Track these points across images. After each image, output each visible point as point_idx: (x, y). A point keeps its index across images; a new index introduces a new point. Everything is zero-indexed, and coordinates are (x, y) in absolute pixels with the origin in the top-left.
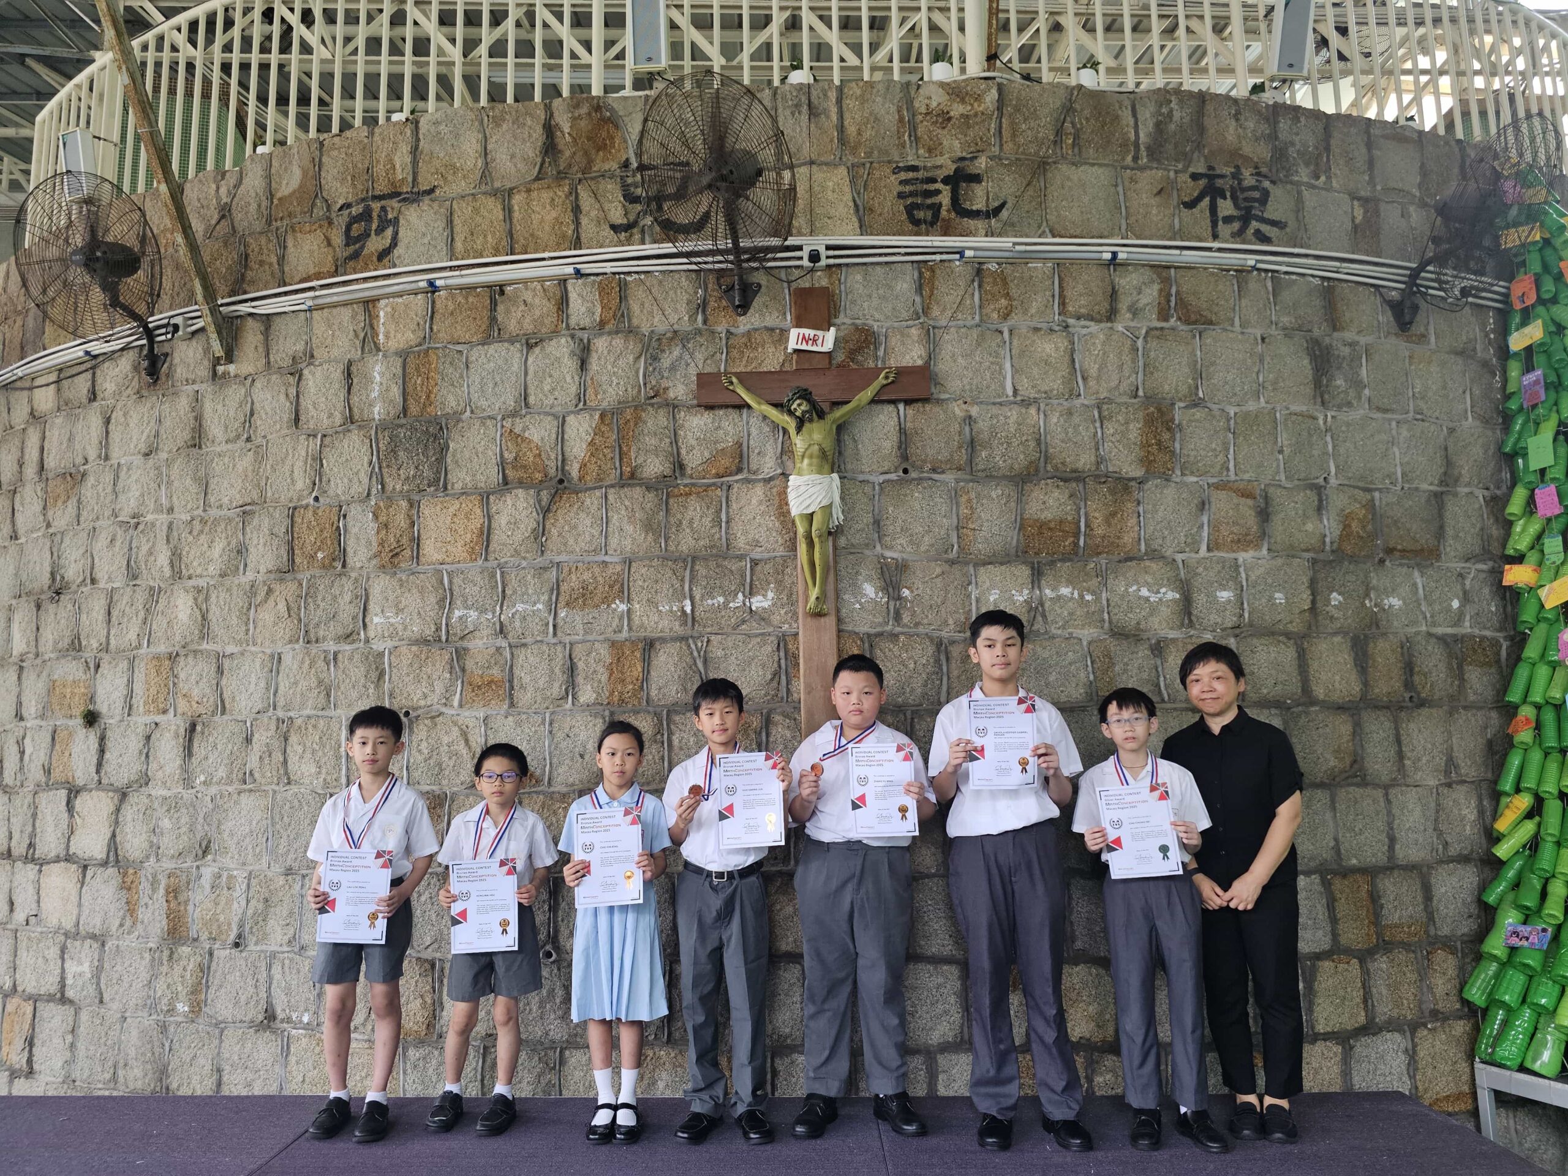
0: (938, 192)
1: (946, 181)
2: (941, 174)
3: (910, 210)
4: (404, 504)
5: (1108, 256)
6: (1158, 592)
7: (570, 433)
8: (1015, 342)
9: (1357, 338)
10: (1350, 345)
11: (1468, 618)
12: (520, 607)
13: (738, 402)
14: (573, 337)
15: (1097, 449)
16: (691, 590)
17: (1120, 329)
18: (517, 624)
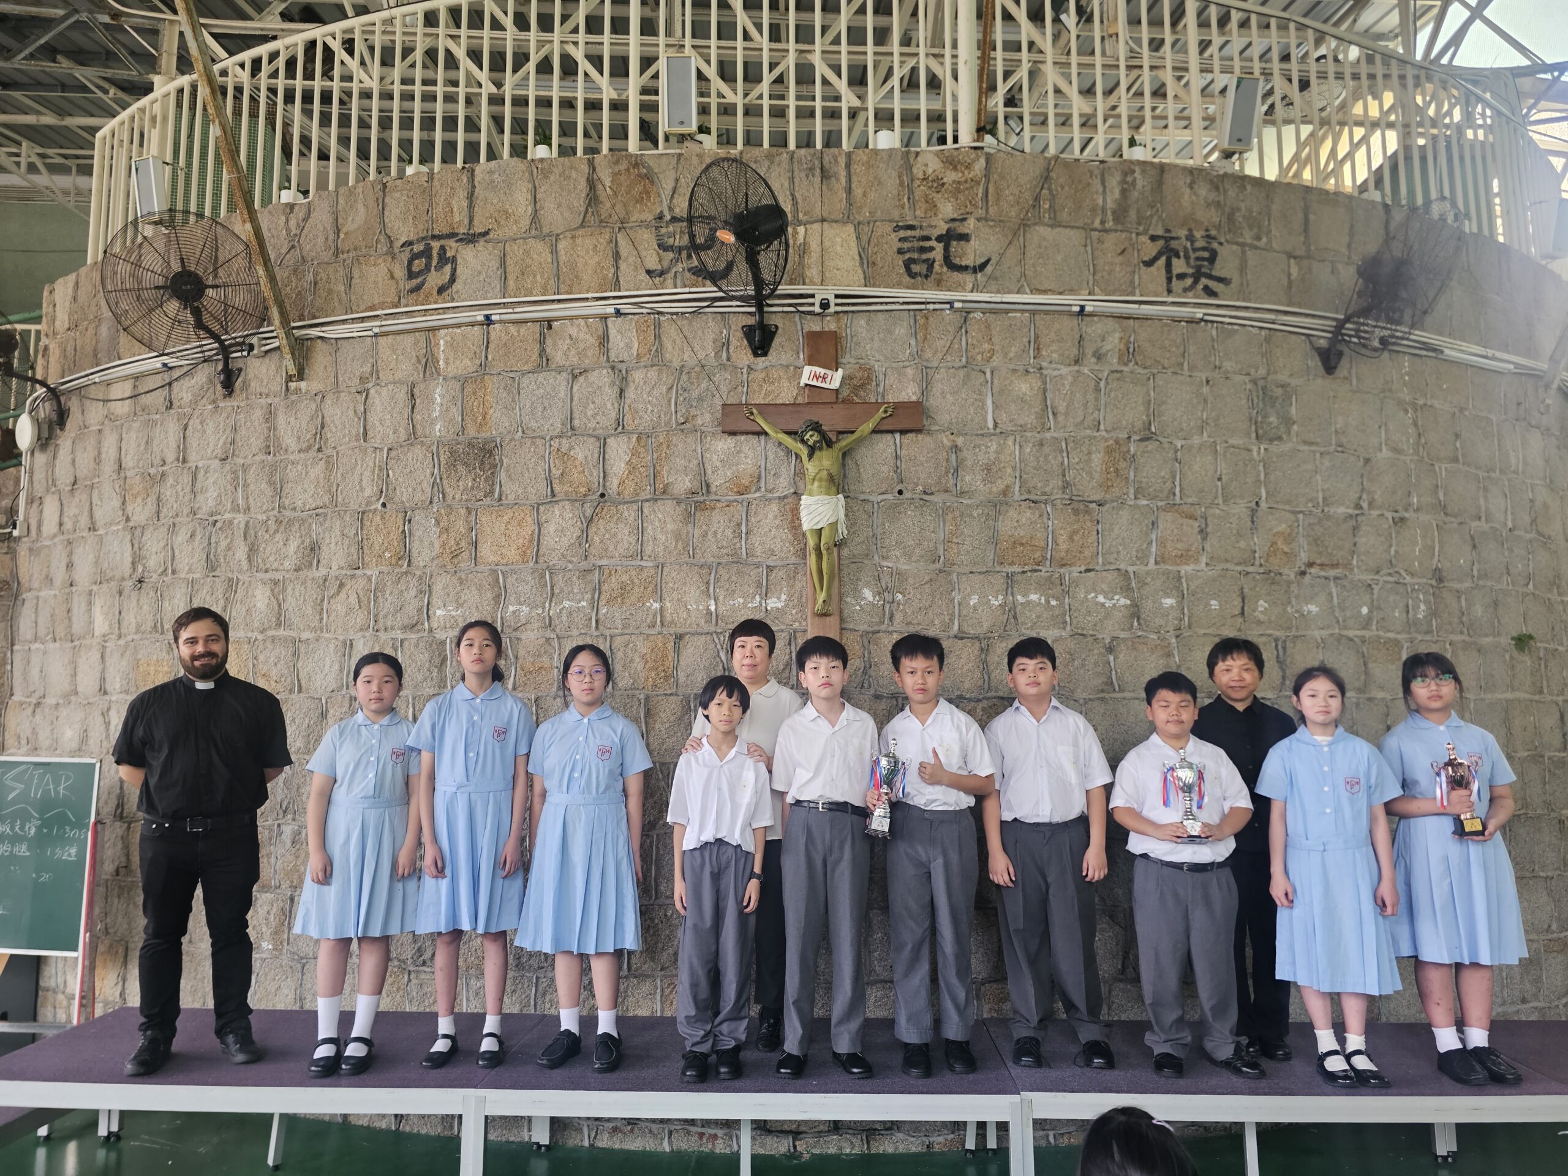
0: (932, 249)
1: (939, 239)
2: (935, 233)
3: (907, 265)
4: (463, 511)
5: (1077, 309)
6: (1112, 599)
7: (611, 453)
8: (996, 381)
9: (1288, 380)
10: (1282, 386)
11: (1375, 622)
12: (566, 604)
13: (758, 429)
14: (613, 368)
15: (1064, 476)
16: (714, 591)
17: (1086, 371)
18: (565, 619)
